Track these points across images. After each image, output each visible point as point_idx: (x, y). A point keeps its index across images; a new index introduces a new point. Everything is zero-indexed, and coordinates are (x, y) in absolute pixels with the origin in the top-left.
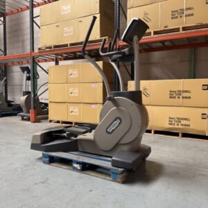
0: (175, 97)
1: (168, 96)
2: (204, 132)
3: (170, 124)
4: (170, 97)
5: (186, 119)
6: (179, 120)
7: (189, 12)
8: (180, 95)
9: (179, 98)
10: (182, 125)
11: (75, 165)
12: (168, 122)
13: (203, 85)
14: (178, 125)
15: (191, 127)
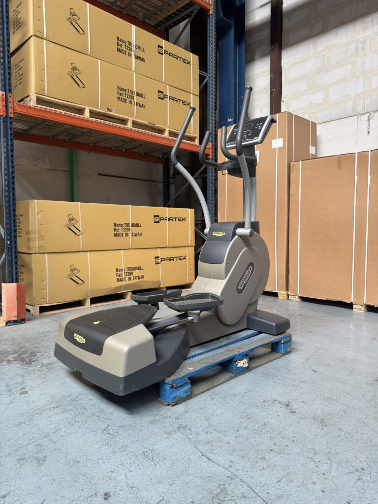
0: (122, 235)
1: (113, 232)
2: (159, 282)
3: (118, 280)
4: (115, 235)
5: (138, 268)
6: (130, 270)
8: (129, 230)
9: (127, 235)
10: (135, 278)
11: (241, 363)
12: (115, 278)
13: (155, 216)
14: (130, 279)
15: (146, 279)
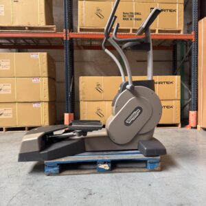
7: (138, 17)
11: (102, 166)
